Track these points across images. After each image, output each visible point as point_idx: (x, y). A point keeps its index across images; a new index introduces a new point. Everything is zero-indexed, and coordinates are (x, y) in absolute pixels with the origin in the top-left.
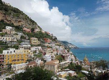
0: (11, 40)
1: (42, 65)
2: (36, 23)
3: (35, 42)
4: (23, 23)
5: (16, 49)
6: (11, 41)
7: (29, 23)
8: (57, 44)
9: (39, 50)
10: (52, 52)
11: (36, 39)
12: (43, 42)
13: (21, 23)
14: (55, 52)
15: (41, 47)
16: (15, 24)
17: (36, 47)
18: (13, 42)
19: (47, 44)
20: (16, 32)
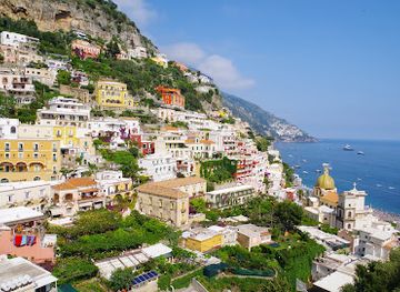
0: (11, 88)
1: (123, 194)
2: (133, 25)
3: (115, 98)
4: (75, 23)
5: (22, 121)
6: (10, 92)
7: (104, 22)
8: (215, 114)
9: (123, 131)
10: (182, 145)
11: (119, 85)
12: (151, 101)
13: (69, 20)
14: (195, 146)
15: (137, 123)
16: (43, 27)
17: (115, 121)
18: (20, 93)
19: (165, 110)
20: (41, 59)
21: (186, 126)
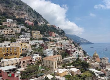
0: (8, 33)
1: (39, 61)
3: (37, 35)
5: (12, 42)
8: (63, 38)
10: (54, 47)
12: (46, 35)
13: (24, 15)
14: (58, 47)
15: (43, 41)
16: (17, 17)
17: (37, 41)
18: (11, 35)
19: (50, 38)
20: (17, 25)
21: (56, 42)
